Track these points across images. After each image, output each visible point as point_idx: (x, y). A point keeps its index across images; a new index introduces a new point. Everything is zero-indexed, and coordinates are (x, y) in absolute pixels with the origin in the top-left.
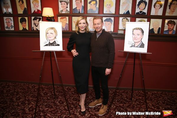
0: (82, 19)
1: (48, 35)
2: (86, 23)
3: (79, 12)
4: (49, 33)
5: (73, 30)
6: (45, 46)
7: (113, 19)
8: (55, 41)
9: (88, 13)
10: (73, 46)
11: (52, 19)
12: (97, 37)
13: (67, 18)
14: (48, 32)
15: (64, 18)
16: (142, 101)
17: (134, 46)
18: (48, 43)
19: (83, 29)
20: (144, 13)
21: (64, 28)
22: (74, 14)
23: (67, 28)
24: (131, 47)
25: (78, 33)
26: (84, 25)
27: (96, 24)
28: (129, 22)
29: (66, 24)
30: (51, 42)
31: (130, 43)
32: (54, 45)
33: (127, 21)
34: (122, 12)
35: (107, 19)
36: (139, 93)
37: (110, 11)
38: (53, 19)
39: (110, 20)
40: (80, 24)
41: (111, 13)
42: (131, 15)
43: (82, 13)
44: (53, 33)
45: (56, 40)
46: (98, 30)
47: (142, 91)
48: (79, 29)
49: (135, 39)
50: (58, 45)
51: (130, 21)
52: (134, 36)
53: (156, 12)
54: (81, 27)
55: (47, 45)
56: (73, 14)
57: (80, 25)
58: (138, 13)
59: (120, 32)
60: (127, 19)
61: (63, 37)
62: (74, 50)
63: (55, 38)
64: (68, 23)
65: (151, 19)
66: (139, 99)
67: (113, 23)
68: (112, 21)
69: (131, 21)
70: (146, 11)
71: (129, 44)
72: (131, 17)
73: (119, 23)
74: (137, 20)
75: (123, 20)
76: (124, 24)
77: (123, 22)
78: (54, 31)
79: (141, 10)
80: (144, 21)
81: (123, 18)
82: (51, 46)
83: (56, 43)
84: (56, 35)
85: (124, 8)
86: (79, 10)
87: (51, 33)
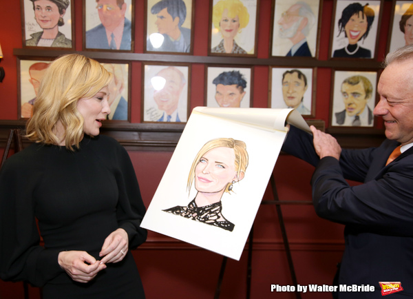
1: (201, 166)
6: (167, 210)
7: (246, 73)
8: (219, 204)
9: (149, 48)
14: (206, 156)
15: (46, 66)
20: (364, 52)
30: (202, 202)
32: (205, 220)
33: (302, 82)
34: (281, 46)
37: (236, 46)
39: (235, 80)
41: (241, 52)
42: (314, 58)
44: (225, 163)
50: (229, 226)
51: (313, 87)
55: (176, 210)
58: (340, 53)
60: (300, 74)
63: (229, 188)
67: (248, 90)
68: (245, 82)
70: (369, 44)
72: (316, 69)
73: (270, 91)
74: (340, 77)
75: (285, 80)
76: (293, 95)
77: (286, 88)
78: (237, 157)
79: (353, 42)
80: (366, 81)
81: (287, 72)
82: (194, 219)
83: (219, 214)
84: (240, 175)
85: (290, 34)
86: (113, 36)
87: (219, 164)
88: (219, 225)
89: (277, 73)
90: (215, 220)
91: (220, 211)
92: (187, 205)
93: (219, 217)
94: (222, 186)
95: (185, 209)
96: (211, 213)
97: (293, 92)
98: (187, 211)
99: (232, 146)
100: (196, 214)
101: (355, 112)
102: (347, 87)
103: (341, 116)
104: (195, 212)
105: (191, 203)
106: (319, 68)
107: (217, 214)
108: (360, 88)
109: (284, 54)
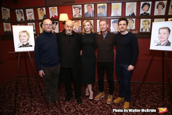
0: (87, 22)
1: (21, 37)
3: (90, 16)
6: (19, 47)
8: (28, 43)
9: (98, 16)
13: (80, 21)
14: (21, 35)
15: (77, 21)
16: (147, 93)
17: (160, 45)
18: (21, 45)
23: (80, 30)
24: (157, 45)
29: (79, 26)
30: (25, 44)
31: (156, 42)
32: (27, 46)
35: (115, 21)
36: (146, 86)
39: (117, 22)
41: (118, 15)
45: (28, 42)
46: (103, 30)
47: (148, 85)
50: (31, 46)
52: (160, 35)
53: (159, 12)
55: (21, 47)
58: (142, 14)
60: (132, 20)
63: (28, 40)
65: (155, 19)
66: (145, 91)
70: (149, 12)
72: (136, 19)
74: (142, 20)
75: (129, 21)
77: (129, 23)
79: (145, 12)
80: (148, 21)
81: (129, 19)
84: (29, 37)
85: (130, 11)
86: (90, 14)
87: (24, 36)
88: (30, 46)
97: (131, 24)
101: (145, 28)
102: (144, 23)
103: (142, 29)
108: (147, 23)
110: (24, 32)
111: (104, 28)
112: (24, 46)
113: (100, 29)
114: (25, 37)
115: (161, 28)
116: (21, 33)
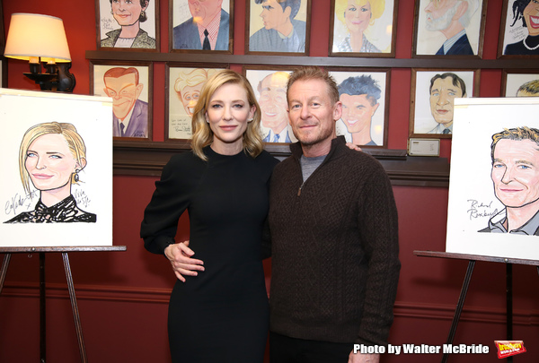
0: (230, 81)
1: (32, 161)
2: (247, 105)
3: (207, 43)
4: (42, 153)
5: (172, 135)
6: (12, 221)
7: (380, 78)
8: (71, 198)
9: (252, 49)
10: (174, 224)
11: (58, 77)
12: (306, 177)
13: (144, 71)
14: (32, 149)
15: (124, 72)
17: (504, 226)
18: (29, 206)
19: (229, 136)
21: (126, 123)
22: (181, 51)
23: (140, 125)
24: (487, 230)
25: (203, 157)
26: (239, 114)
27: (300, 105)
28: (469, 99)
30: (51, 201)
31: (481, 211)
32: (62, 219)
33: (458, 89)
34: (429, 42)
35: (351, 80)
37: (366, 43)
38: (68, 75)
39: (365, 88)
40: (216, 106)
41: (373, 51)
42: (477, 57)
43: (221, 48)
44: (60, 151)
45: (76, 190)
46: (308, 133)
48: (211, 134)
49: (506, 186)
50: (91, 218)
51: (474, 96)
52: (499, 172)
54: (222, 123)
55: (22, 217)
56: (175, 51)
57: (215, 114)
59: (418, 148)
61: (119, 170)
62: (183, 246)
63: (75, 178)
64: (144, 97)
67: (382, 101)
68: (378, 90)
69: (481, 91)
71: (473, 212)
72: (478, 71)
73: (414, 102)
75: (434, 88)
76: (445, 108)
77: (435, 98)
78: (70, 142)
79: (535, 33)
81: (437, 76)
82: (49, 221)
83: (76, 209)
84: (82, 163)
85: (442, 24)
86: (206, 33)
87: (52, 154)
88: (80, 219)
89: (423, 78)
90: (74, 216)
91: (76, 205)
92: (34, 209)
93: (76, 212)
94: (66, 178)
95: (34, 214)
96: (66, 210)
97: (446, 104)
98: (37, 215)
99: (60, 132)
100: (49, 216)
104: (47, 214)
105: (38, 206)
106: (482, 69)
107: (73, 210)
109: (433, 52)
110: (58, 128)
111: (314, 120)
112: (45, 213)
113: (292, 123)
114: (55, 162)
115: (502, 135)
116: (38, 136)
